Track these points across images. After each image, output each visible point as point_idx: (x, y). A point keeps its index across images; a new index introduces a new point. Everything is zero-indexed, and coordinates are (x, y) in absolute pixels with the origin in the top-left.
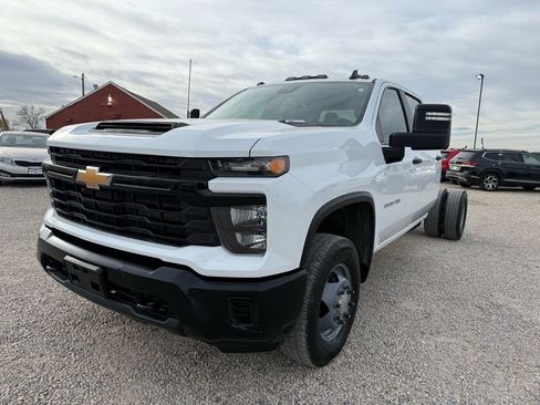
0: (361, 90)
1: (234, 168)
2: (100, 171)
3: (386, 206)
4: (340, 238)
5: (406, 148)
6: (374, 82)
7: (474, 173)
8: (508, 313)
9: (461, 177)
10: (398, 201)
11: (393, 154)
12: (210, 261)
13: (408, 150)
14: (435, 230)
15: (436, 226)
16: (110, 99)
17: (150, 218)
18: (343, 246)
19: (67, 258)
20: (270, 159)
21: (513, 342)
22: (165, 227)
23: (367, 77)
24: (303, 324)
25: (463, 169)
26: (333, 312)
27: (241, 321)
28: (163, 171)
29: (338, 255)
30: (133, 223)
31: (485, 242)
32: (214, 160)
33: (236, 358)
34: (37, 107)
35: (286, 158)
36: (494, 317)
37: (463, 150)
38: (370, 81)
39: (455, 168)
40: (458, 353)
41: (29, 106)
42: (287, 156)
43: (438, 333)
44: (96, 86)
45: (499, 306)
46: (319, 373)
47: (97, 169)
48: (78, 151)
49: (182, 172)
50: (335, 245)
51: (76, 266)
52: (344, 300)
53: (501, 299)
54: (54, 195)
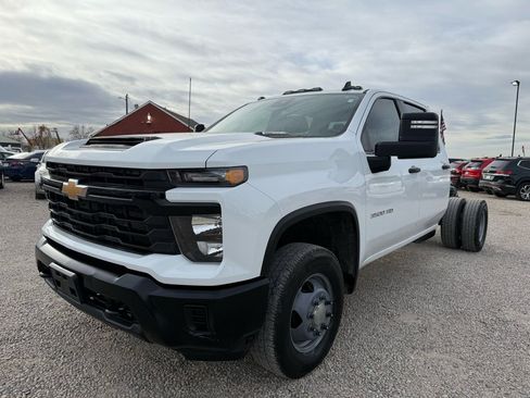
0: (350, 101)
1: (195, 179)
2: (79, 183)
3: (374, 215)
4: (315, 247)
5: (392, 158)
6: (365, 93)
7: (509, 183)
8: (513, 329)
9: (495, 186)
10: (390, 211)
11: (379, 163)
12: (170, 269)
13: (394, 159)
14: (452, 241)
15: (453, 237)
16: (149, 118)
17: (120, 227)
18: (318, 255)
19: (53, 265)
20: (227, 169)
21: (512, 361)
22: (133, 236)
23: (360, 88)
24: (269, 333)
25: (496, 178)
26: (306, 323)
27: (200, 328)
28: (130, 183)
29: (313, 265)
30: (106, 232)
31: (508, 254)
32: (173, 171)
33: (215, 366)
34: (87, 126)
35: (245, 168)
36: (497, 334)
37: (497, 159)
38: (362, 91)
39: (488, 177)
40: (448, 371)
41: (81, 125)
42: (246, 167)
43: (431, 348)
44: (136, 106)
45: (505, 322)
46: (293, 385)
47: (76, 181)
48: (65, 166)
49: (145, 183)
50: (309, 254)
51: (58, 273)
52: (320, 310)
53: (510, 314)
54: (51, 206)
